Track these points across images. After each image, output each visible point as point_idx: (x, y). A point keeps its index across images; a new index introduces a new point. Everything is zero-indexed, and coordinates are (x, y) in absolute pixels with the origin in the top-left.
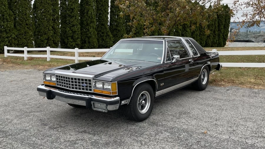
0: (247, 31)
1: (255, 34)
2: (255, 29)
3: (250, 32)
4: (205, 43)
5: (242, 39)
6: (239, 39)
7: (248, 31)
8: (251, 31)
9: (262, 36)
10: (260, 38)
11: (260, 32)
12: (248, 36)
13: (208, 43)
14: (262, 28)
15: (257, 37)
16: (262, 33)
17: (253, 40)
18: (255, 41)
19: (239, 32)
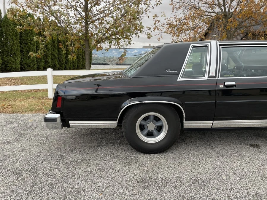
0: (104, 56)
1: (110, 59)
2: (110, 55)
4: (77, 65)
5: (101, 63)
6: (99, 63)
7: (105, 57)
8: (107, 57)
10: (114, 61)
11: (113, 57)
12: (105, 60)
13: (78, 66)
14: (114, 54)
15: (111, 61)
16: (115, 58)
17: (109, 63)
18: (111, 65)
19: (98, 57)
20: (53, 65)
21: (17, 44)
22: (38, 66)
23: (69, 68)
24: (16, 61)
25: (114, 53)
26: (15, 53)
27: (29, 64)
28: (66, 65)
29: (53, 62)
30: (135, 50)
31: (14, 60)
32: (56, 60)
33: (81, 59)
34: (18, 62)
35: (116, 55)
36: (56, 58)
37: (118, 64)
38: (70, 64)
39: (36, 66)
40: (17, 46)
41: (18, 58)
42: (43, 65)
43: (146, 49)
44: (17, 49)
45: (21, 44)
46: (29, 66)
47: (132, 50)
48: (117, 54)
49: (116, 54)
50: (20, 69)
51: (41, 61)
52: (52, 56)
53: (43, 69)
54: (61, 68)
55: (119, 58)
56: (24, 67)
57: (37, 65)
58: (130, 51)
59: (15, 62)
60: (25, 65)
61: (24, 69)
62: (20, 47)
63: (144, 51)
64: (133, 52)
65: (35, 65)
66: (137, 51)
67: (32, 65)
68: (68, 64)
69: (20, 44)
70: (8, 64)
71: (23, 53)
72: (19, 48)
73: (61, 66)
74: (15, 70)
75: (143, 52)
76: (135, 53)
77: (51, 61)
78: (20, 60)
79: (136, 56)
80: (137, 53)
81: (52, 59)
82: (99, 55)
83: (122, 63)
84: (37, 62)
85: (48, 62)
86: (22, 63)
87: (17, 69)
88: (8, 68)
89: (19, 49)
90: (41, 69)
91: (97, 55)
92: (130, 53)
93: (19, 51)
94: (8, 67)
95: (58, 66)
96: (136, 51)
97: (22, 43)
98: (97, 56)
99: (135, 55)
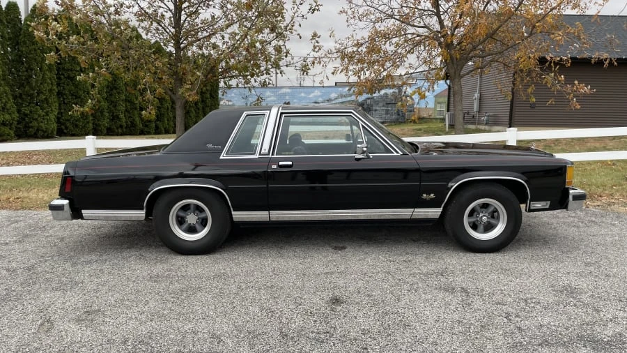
0: (246, 104)
7: (249, 105)
19: (233, 105)
20: (129, 123)
21: (50, 79)
22: (96, 125)
23: (165, 129)
24: (48, 115)
25: (269, 97)
26: (46, 99)
28: (158, 122)
29: (130, 117)
30: (316, 91)
31: (44, 113)
33: (192, 110)
34: (52, 117)
35: (274, 101)
36: (136, 109)
38: (168, 120)
39: (91, 125)
40: (52, 84)
41: (53, 108)
42: (105, 122)
43: (340, 89)
44: (51, 91)
45: (59, 78)
46: (77, 126)
47: (309, 90)
48: (275, 99)
49: (272, 98)
50: (55, 133)
51: (102, 115)
52: (128, 104)
53: (105, 132)
54: (146, 129)
56: (67, 128)
57: (93, 124)
58: (305, 93)
59: (45, 117)
60: (68, 124)
61: (65, 131)
62: (58, 85)
63: (336, 93)
64: (311, 96)
65: (88, 122)
66: (319, 94)
67: (83, 123)
68: (163, 122)
69: (57, 78)
70: (31, 122)
71: (64, 99)
72: (55, 87)
73: (147, 126)
74: (46, 134)
75: (333, 95)
76: (315, 96)
77: (125, 116)
78: (56, 113)
80: (320, 96)
81: (126, 110)
82: (235, 102)
84: (94, 117)
85: (118, 117)
86: (61, 120)
87: (50, 132)
88: (31, 130)
89: (54, 90)
90: (102, 132)
91: (231, 101)
92: (305, 97)
93: (56, 94)
94: (32, 127)
95: (141, 125)
96: (317, 93)
97: (62, 76)
98: (230, 103)
99: (316, 103)
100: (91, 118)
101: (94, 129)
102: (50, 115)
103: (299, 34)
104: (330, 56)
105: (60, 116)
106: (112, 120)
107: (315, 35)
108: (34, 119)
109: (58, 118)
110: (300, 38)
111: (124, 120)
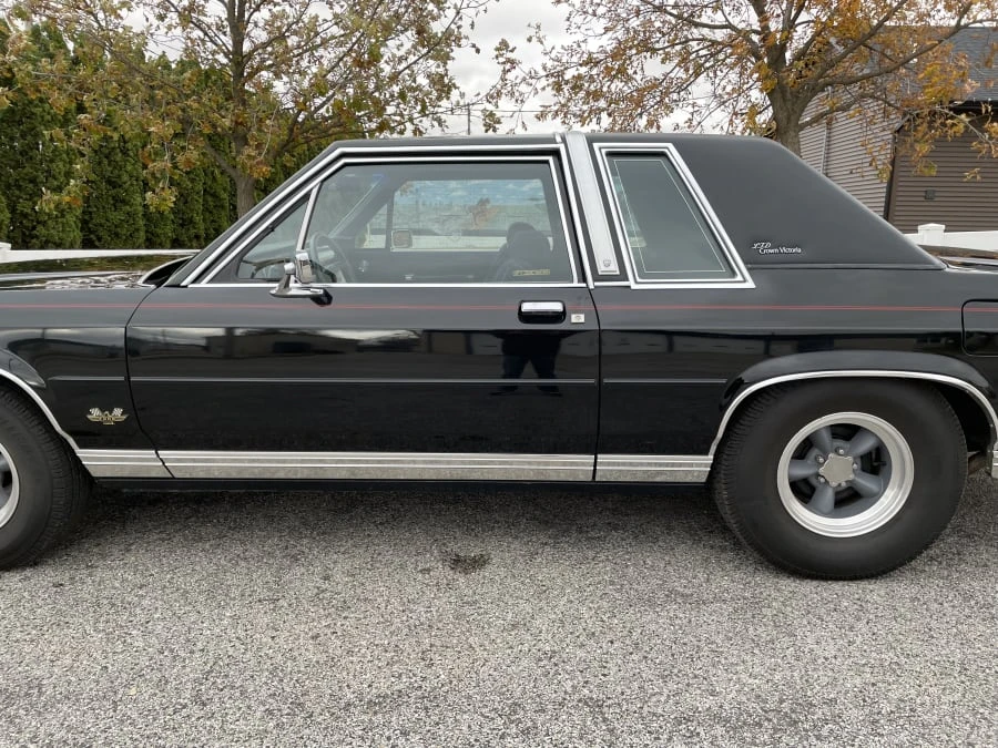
0: (417, 202)
1: (439, 212)
2: (439, 198)
3: (424, 205)
7: (420, 203)
8: (428, 203)
9: (458, 216)
10: (452, 221)
11: (450, 206)
12: (422, 218)
14: (454, 194)
15: (444, 221)
16: (456, 208)
17: (435, 228)
18: (440, 232)
21: (68, 154)
24: (63, 216)
25: (453, 190)
27: (116, 226)
29: (213, 221)
31: (58, 215)
32: (223, 213)
34: (72, 219)
35: (462, 197)
36: (223, 207)
37: (467, 233)
39: (142, 234)
46: (117, 235)
48: (465, 194)
49: (460, 193)
51: (162, 219)
52: (210, 199)
55: (471, 209)
57: (147, 232)
59: (60, 220)
65: (137, 230)
70: (34, 228)
76: (531, 189)
77: (204, 220)
78: (79, 212)
79: (535, 203)
83: (483, 226)
85: (191, 221)
94: (37, 237)
99: (532, 199)
100: (141, 223)
101: (148, 239)
102: (68, 216)
103: (474, 46)
104: (533, 81)
105: (86, 217)
106: (182, 225)
107: (504, 45)
108: (39, 222)
109: (85, 222)
110: (478, 51)
111: (202, 227)
